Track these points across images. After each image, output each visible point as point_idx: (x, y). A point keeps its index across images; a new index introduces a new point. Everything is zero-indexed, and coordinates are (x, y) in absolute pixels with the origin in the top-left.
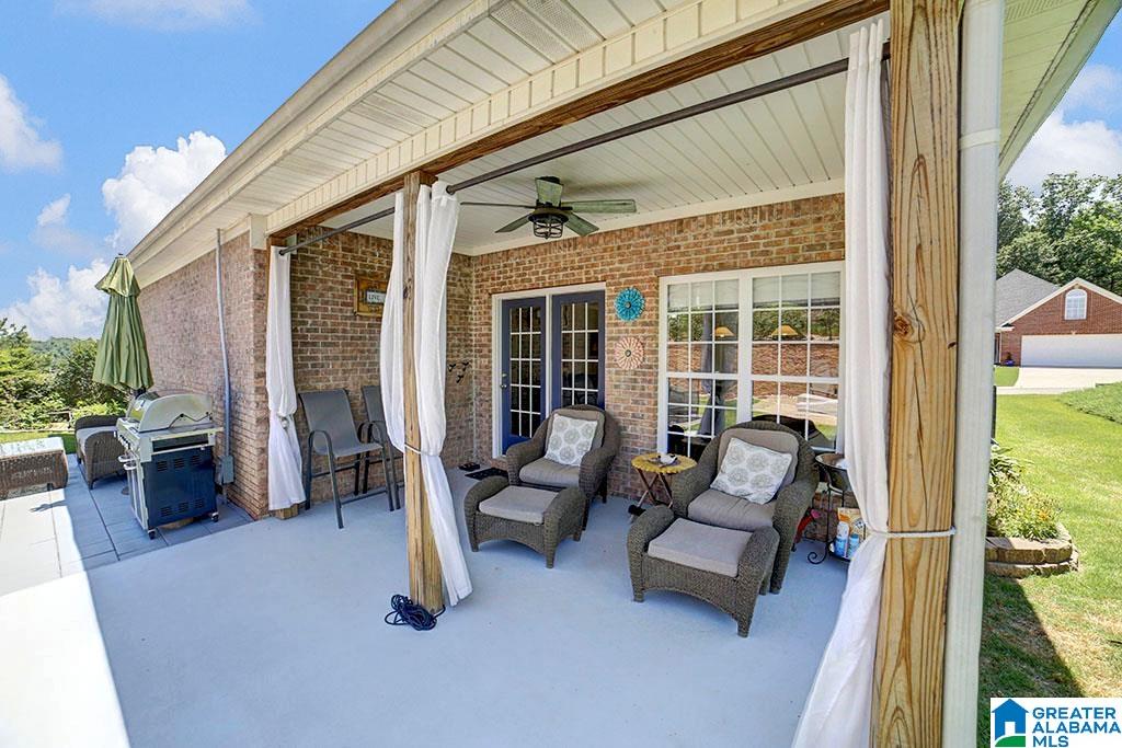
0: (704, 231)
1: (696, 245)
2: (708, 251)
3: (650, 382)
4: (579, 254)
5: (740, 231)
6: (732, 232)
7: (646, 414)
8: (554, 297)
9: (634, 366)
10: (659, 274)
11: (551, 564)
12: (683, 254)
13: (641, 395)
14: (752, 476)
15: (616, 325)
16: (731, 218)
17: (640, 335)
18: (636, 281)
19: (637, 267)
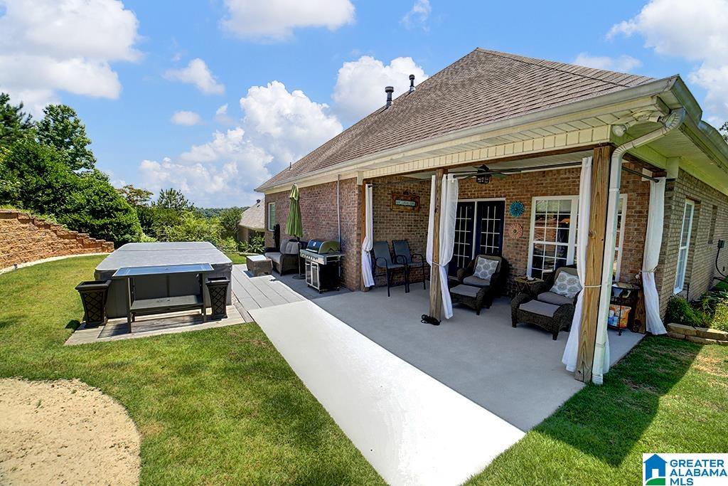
0: (555, 177)
1: (551, 183)
2: (557, 186)
3: (525, 245)
4: (492, 184)
5: (573, 178)
6: (569, 178)
7: (522, 259)
8: (478, 203)
9: (517, 237)
10: (532, 196)
11: (478, 314)
12: (544, 187)
13: (520, 250)
14: (568, 287)
15: (510, 218)
16: (569, 172)
17: (521, 223)
18: (521, 198)
19: (521, 192)
